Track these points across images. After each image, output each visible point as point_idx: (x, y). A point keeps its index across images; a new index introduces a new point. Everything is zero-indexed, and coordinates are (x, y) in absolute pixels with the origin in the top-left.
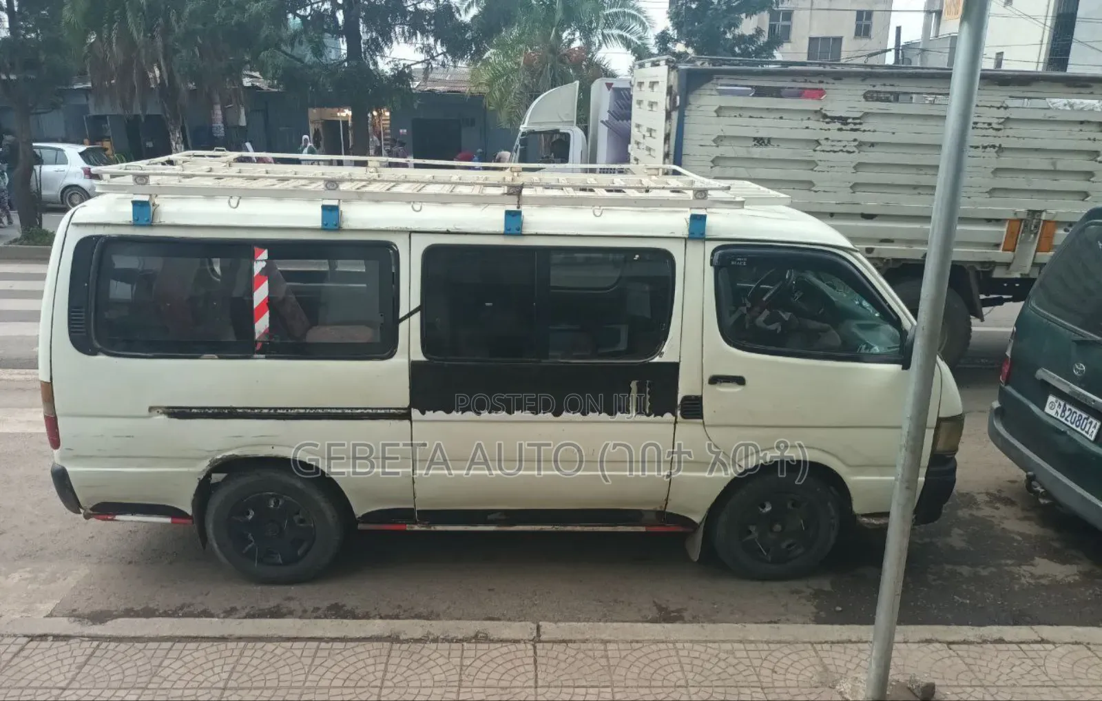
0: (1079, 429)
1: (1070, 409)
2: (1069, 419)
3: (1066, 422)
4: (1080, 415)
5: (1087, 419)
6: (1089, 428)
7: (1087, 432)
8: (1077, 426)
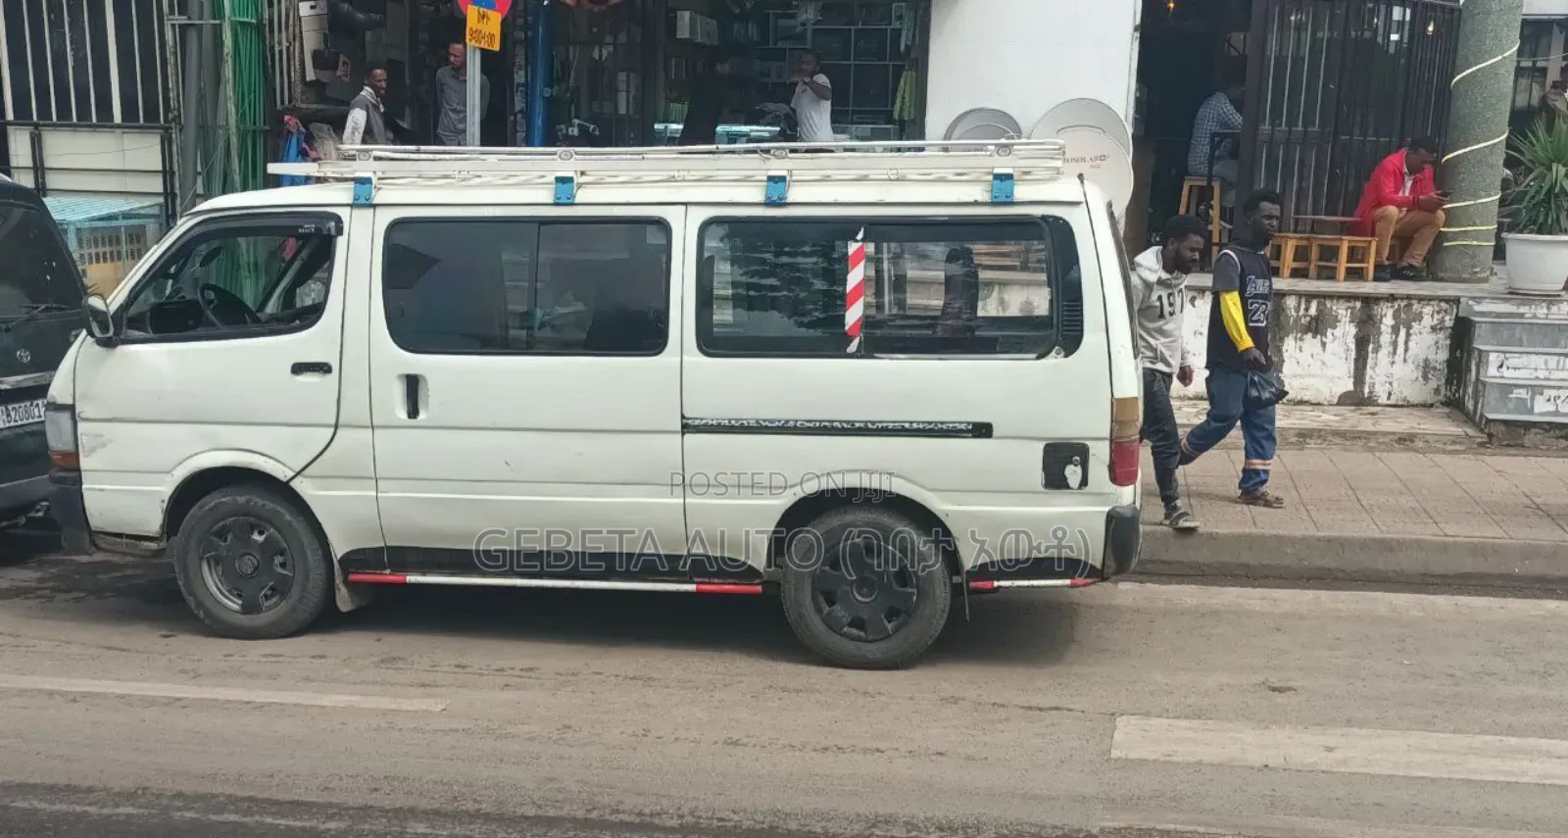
0: (31, 421)
1: (14, 408)
2: (17, 418)
3: (16, 424)
4: (26, 406)
5: (32, 405)
6: (39, 411)
7: (40, 416)
8: (27, 419)
